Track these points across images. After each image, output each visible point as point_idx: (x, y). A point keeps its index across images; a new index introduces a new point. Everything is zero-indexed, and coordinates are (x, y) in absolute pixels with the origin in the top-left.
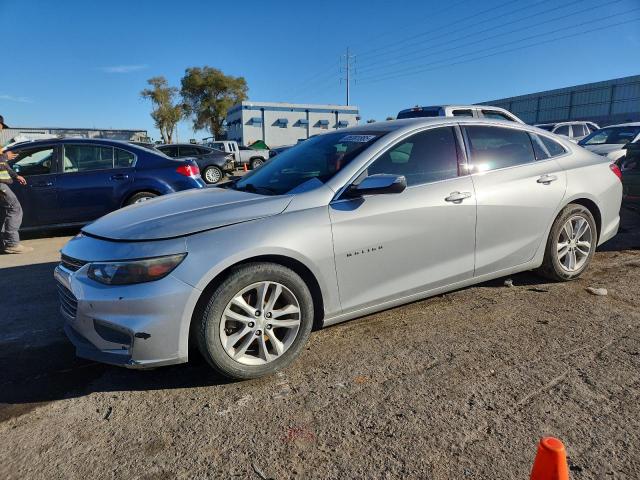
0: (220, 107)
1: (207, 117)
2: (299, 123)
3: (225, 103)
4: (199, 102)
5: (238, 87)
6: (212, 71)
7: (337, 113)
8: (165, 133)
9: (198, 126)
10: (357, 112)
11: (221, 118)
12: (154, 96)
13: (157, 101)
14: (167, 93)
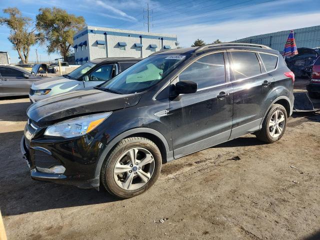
0: (66, 36)
1: (57, 43)
2: (135, 46)
3: (70, 33)
4: (51, 33)
5: (79, 23)
6: (59, 11)
7: (162, 39)
8: (22, 53)
9: (51, 50)
10: (175, 39)
11: (67, 45)
12: (9, 23)
13: (12, 27)
14: (22, 22)
